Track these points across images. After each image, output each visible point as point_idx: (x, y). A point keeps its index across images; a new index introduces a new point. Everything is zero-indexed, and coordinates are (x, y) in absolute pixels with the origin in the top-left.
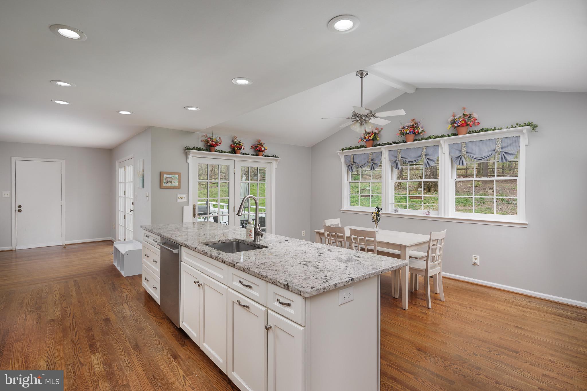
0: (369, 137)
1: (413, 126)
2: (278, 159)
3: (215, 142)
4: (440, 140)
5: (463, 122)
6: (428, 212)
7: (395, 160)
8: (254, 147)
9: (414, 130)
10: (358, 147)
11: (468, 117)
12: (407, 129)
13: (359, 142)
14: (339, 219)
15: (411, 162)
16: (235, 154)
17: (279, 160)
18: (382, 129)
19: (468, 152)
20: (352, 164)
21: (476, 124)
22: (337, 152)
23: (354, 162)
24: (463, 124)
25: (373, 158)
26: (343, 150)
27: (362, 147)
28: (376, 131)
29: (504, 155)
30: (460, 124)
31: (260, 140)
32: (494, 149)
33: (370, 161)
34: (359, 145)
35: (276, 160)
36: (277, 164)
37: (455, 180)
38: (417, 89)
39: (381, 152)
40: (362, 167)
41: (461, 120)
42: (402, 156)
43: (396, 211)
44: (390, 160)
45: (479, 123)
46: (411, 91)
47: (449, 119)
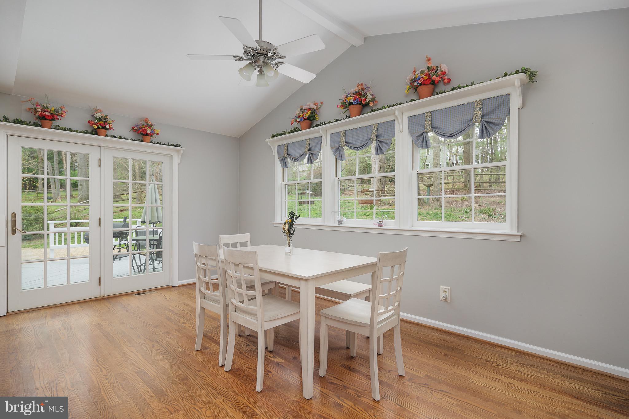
0: (304, 115)
1: (359, 93)
2: (180, 150)
3: (50, 112)
4: (394, 110)
5: (426, 78)
6: (381, 222)
7: (337, 147)
8: (136, 128)
9: (360, 98)
10: (291, 132)
11: (434, 71)
12: (351, 96)
13: (292, 124)
14: (249, 234)
15: (357, 148)
16: (98, 135)
17: (182, 152)
18: (322, 103)
19: (435, 126)
20: (286, 158)
21: (446, 81)
22: (266, 140)
23: (287, 154)
24: (426, 80)
25: (310, 147)
26: (273, 136)
27: (296, 130)
28: (314, 107)
29: (485, 126)
30: (421, 80)
31: (147, 119)
32: (471, 118)
33: (308, 151)
34: (292, 128)
35: (178, 151)
36: (180, 156)
37: (418, 173)
38: (366, 38)
39: (321, 137)
40: (296, 160)
41: (423, 75)
42: (347, 141)
43: (340, 222)
44: (332, 148)
45: (449, 80)
46: (358, 42)
47: (408, 78)
